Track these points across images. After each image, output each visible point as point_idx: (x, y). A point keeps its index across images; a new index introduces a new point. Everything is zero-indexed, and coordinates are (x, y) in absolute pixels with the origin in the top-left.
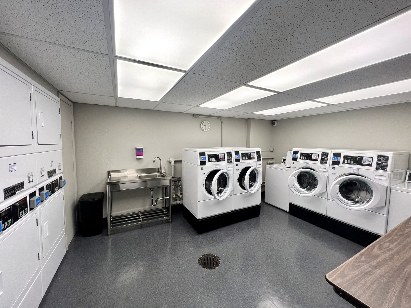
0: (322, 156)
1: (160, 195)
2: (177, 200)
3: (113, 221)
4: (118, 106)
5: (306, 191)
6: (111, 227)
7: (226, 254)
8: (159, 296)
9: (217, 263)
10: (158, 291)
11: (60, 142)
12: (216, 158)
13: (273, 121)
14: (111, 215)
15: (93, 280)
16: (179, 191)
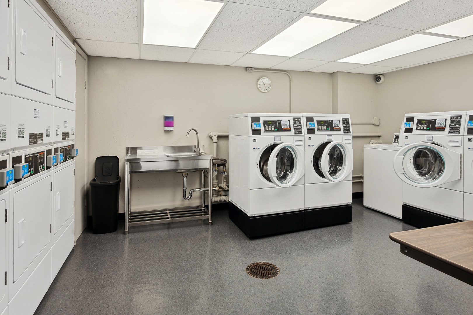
0: (452, 122)
1: (197, 186)
2: (221, 196)
3: (131, 216)
4: (143, 58)
5: (425, 180)
6: (129, 223)
7: (288, 264)
8: (189, 297)
9: (274, 273)
10: (189, 292)
11: (74, 100)
12: (277, 126)
13: (377, 75)
14: (129, 211)
15: (107, 275)
16: (224, 180)
